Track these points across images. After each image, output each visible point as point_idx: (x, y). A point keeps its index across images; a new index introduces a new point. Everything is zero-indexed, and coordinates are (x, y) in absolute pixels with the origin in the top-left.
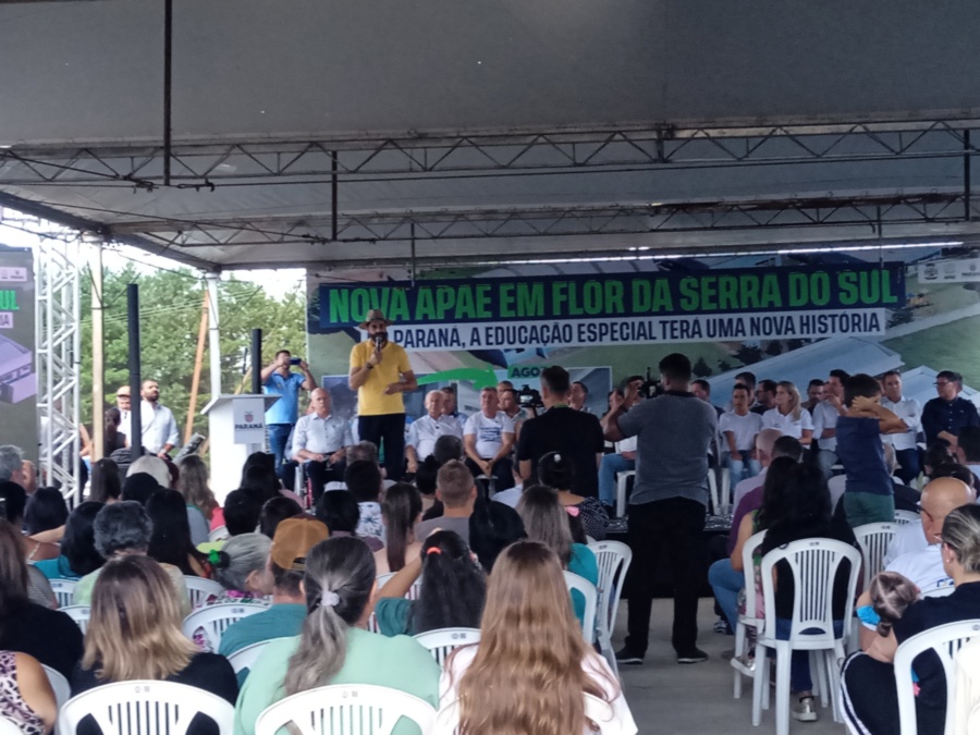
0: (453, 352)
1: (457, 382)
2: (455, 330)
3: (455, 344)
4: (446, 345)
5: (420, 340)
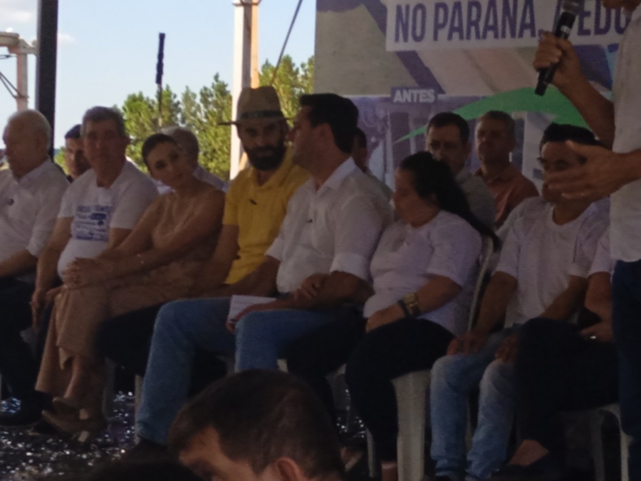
0: (522, 51)
1: (524, 115)
3: (527, 32)
4: (513, 35)
5: (470, 23)
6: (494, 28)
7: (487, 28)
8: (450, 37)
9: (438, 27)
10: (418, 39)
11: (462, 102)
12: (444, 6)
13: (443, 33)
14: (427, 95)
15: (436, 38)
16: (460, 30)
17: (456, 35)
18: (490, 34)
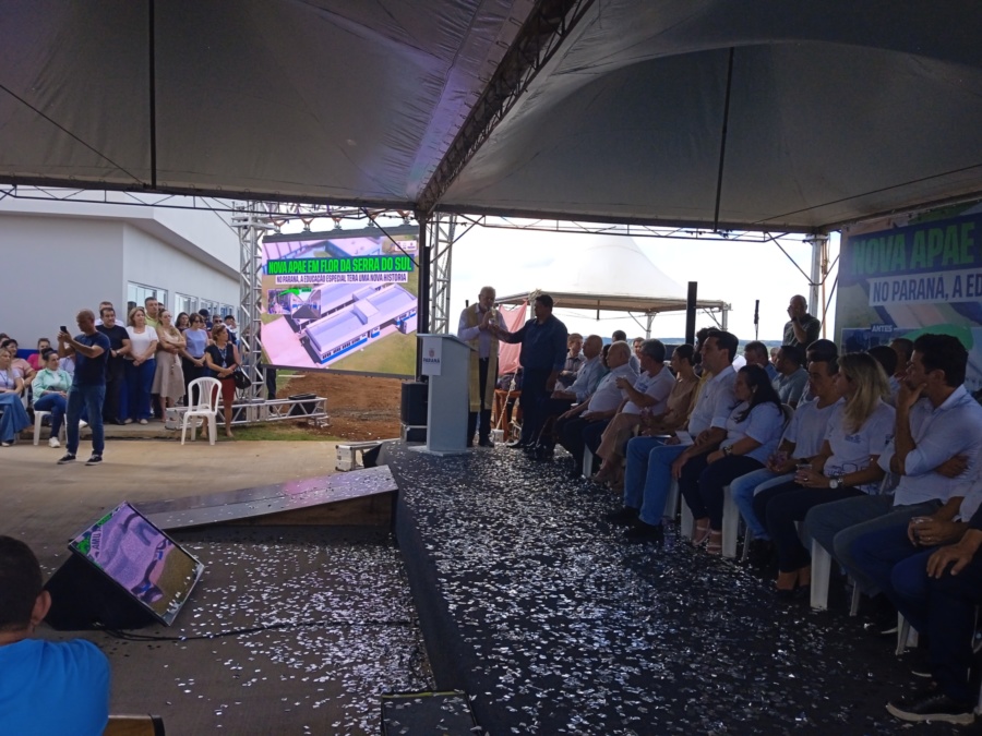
0: (937, 305)
2: (941, 279)
3: (940, 295)
4: (932, 297)
5: (912, 291)
6: (923, 293)
7: (919, 293)
8: (900, 299)
9: (895, 293)
10: (884, 300)
11: (906, 332)
12: (898, 283)
13: (897, 296)
14: (888, 328)
15: (893, 299)
16: (905, 295)
17: (903, 298)
18: (921, 297)
